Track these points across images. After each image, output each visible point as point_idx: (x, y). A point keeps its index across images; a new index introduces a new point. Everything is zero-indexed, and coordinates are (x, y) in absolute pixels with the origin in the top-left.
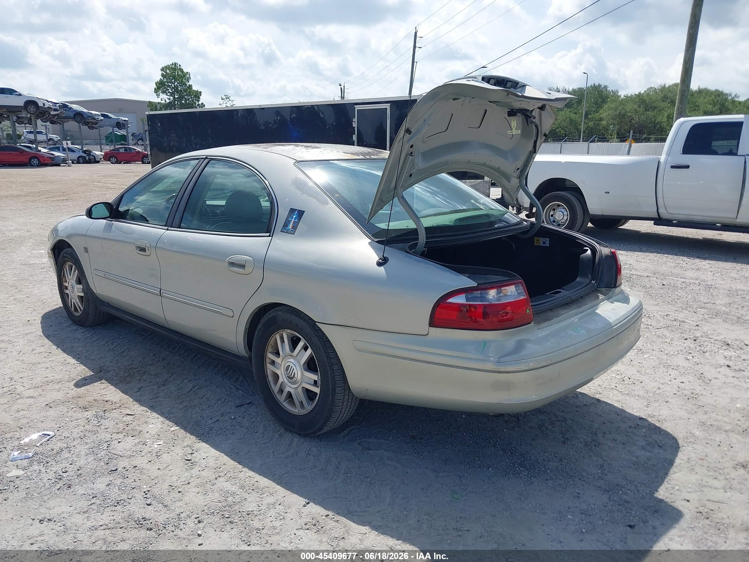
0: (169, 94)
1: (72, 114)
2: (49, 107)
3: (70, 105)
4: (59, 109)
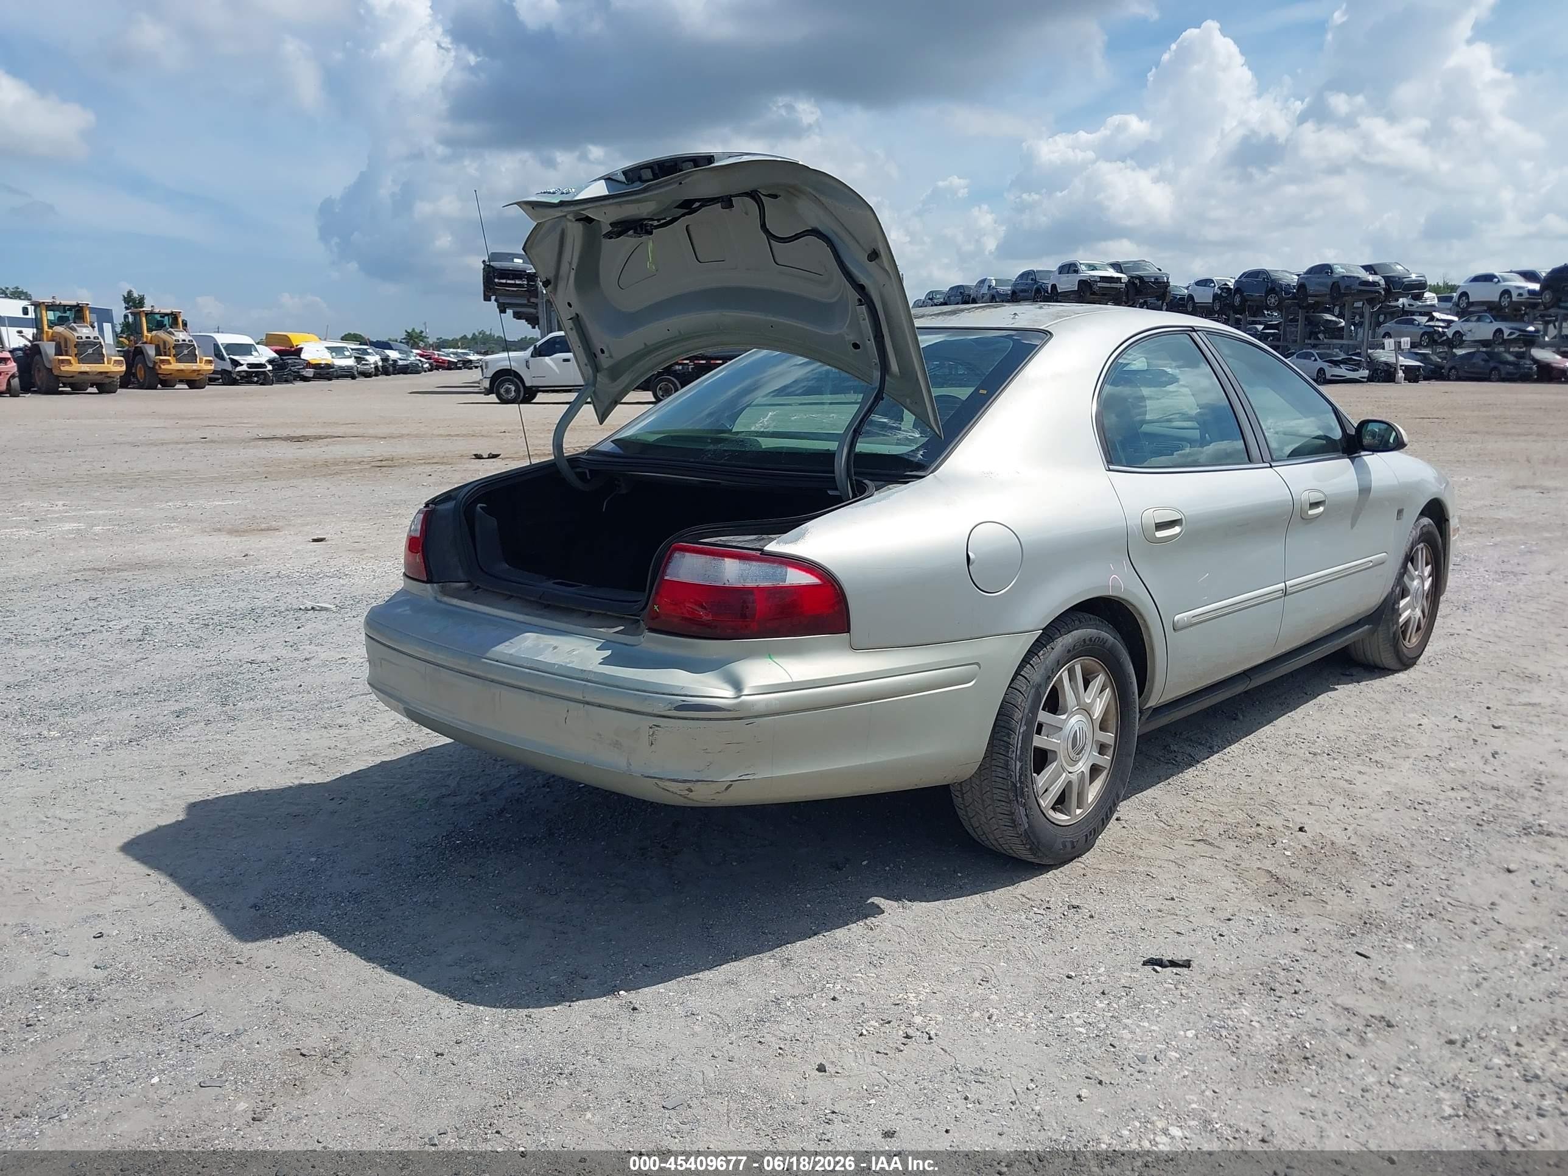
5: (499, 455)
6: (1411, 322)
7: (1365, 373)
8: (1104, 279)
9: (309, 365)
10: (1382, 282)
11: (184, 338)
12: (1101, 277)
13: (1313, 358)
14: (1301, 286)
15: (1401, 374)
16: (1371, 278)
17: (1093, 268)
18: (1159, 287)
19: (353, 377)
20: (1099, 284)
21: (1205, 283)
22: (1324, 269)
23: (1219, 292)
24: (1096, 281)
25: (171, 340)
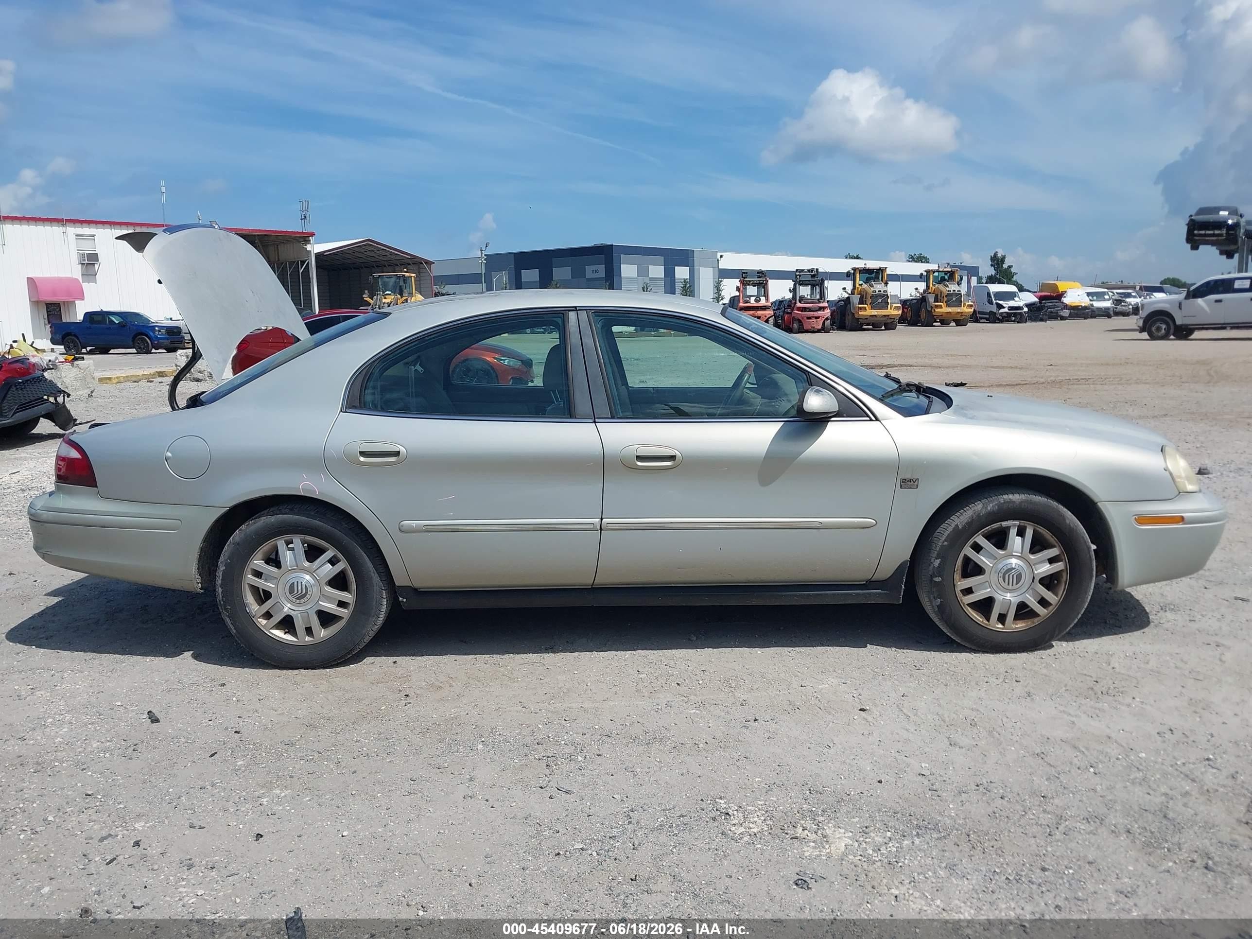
5: (966, 384)
9: (1066, 307)
11: (955, 289)
19: (1109, 317)
25: (945, 290)
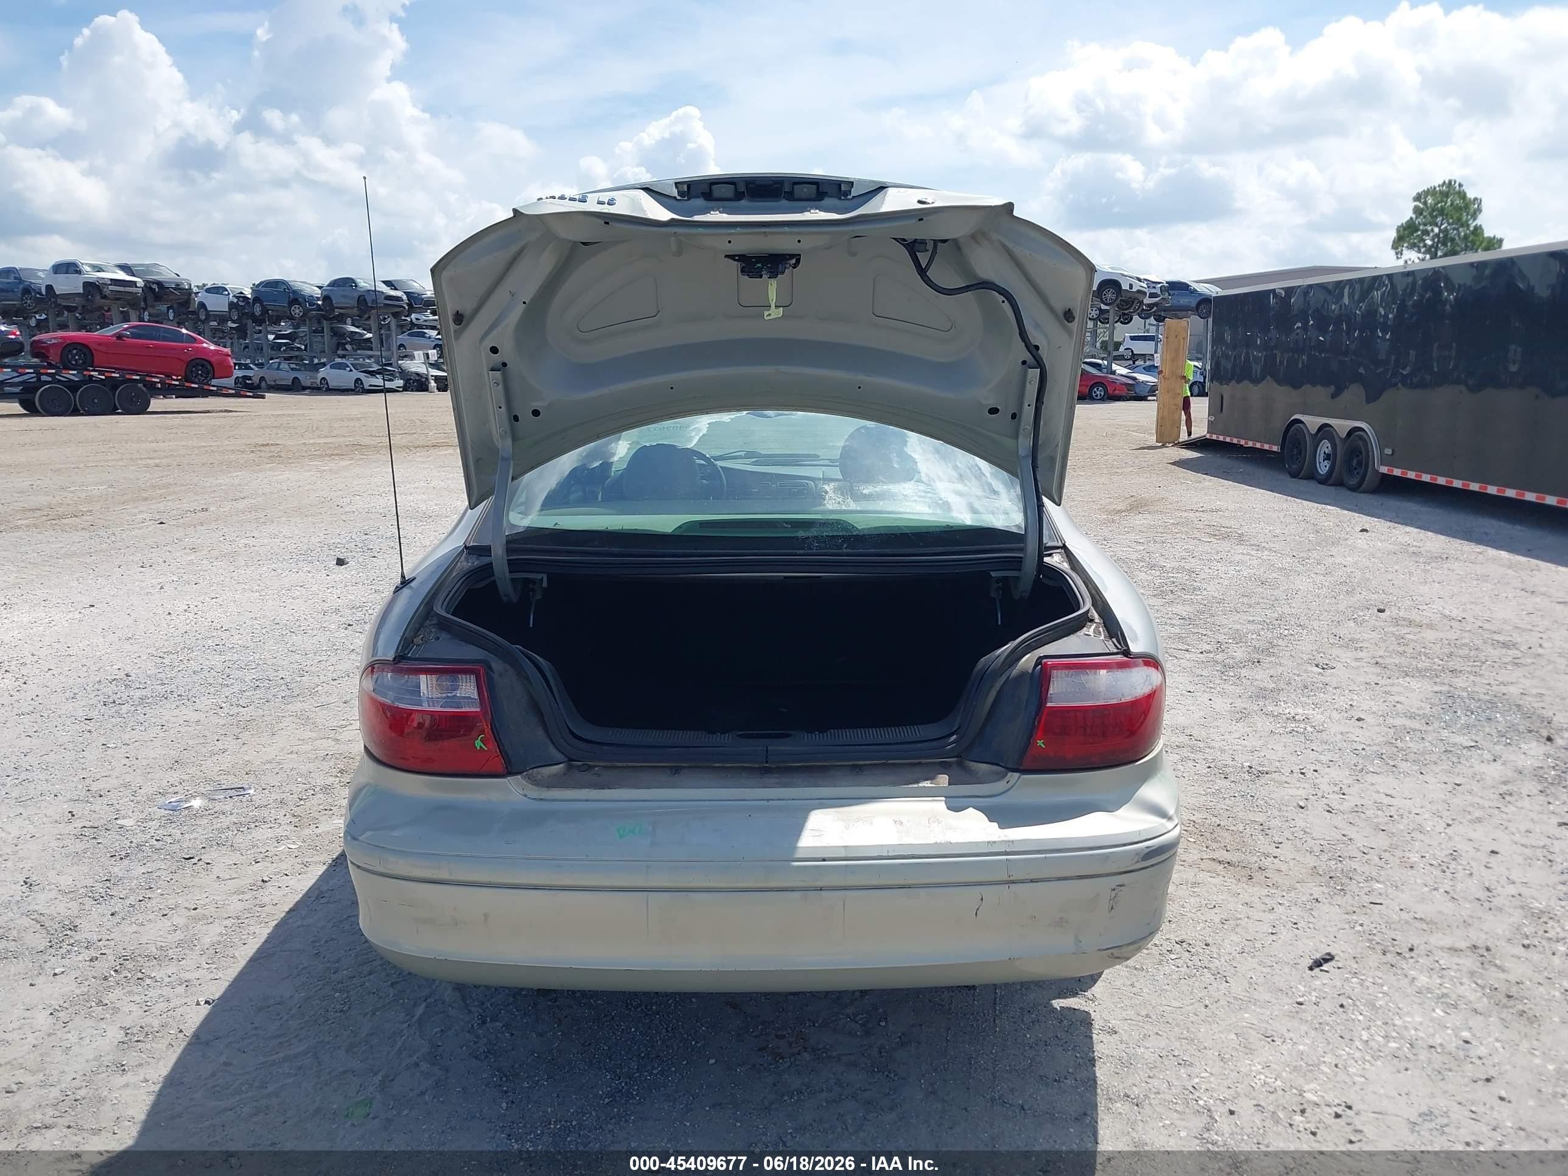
0: (1423, 250)
1: (1193, 303)
2: (1139, 291)
3: (1194, 286)
4: (1159, 293)
6: (423, 335)
7: (401, 383)
8: (115, 282)
10: (405, 297)
12: (111, 280)
13: (348, 369)
14: (326, 298)
15: (433, 384)
16: (393, 293)
17: (100, 269)
18: (182, 294)
20: (111, 288)
21: (218, 290)
22: (347, 283)
23: (235, 300)
24: (106, 284)
